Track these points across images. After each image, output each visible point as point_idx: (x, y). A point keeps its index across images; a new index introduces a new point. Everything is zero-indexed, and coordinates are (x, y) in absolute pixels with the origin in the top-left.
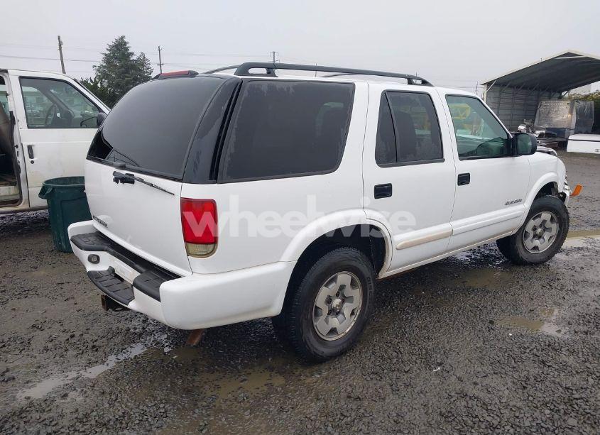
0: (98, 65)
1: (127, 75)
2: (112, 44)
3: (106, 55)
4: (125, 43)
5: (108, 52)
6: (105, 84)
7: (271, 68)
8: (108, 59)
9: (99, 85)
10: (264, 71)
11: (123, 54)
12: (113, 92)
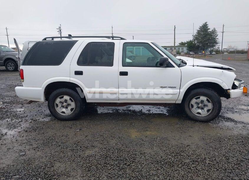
0: (194, 34)
1: (205, 38)
2: (201, 26)
3: (198, 30)
4: (207, 25)
5: (199, 29)
6: (196, 42)
7: (53, 38)
8: (199, 32)
9: (193, 43)
10: (51, 39)
11: (205, 29)
12: (199, 45)
